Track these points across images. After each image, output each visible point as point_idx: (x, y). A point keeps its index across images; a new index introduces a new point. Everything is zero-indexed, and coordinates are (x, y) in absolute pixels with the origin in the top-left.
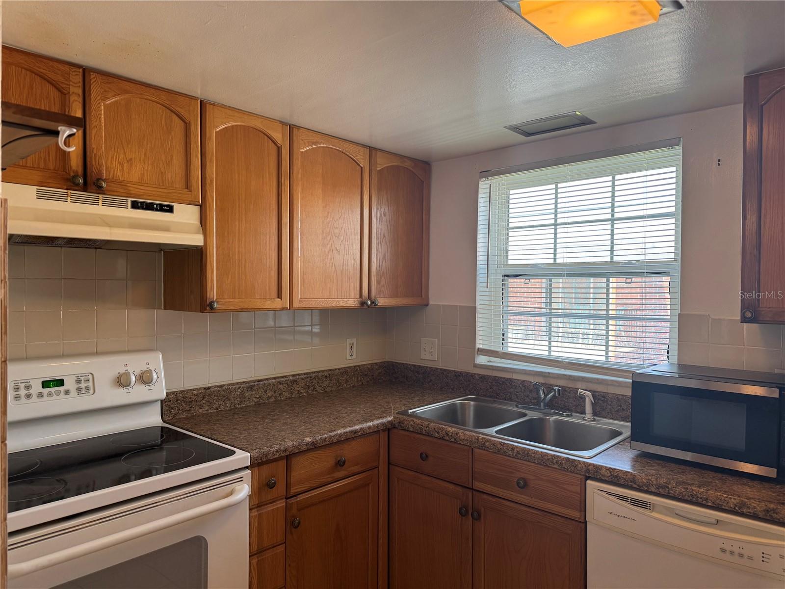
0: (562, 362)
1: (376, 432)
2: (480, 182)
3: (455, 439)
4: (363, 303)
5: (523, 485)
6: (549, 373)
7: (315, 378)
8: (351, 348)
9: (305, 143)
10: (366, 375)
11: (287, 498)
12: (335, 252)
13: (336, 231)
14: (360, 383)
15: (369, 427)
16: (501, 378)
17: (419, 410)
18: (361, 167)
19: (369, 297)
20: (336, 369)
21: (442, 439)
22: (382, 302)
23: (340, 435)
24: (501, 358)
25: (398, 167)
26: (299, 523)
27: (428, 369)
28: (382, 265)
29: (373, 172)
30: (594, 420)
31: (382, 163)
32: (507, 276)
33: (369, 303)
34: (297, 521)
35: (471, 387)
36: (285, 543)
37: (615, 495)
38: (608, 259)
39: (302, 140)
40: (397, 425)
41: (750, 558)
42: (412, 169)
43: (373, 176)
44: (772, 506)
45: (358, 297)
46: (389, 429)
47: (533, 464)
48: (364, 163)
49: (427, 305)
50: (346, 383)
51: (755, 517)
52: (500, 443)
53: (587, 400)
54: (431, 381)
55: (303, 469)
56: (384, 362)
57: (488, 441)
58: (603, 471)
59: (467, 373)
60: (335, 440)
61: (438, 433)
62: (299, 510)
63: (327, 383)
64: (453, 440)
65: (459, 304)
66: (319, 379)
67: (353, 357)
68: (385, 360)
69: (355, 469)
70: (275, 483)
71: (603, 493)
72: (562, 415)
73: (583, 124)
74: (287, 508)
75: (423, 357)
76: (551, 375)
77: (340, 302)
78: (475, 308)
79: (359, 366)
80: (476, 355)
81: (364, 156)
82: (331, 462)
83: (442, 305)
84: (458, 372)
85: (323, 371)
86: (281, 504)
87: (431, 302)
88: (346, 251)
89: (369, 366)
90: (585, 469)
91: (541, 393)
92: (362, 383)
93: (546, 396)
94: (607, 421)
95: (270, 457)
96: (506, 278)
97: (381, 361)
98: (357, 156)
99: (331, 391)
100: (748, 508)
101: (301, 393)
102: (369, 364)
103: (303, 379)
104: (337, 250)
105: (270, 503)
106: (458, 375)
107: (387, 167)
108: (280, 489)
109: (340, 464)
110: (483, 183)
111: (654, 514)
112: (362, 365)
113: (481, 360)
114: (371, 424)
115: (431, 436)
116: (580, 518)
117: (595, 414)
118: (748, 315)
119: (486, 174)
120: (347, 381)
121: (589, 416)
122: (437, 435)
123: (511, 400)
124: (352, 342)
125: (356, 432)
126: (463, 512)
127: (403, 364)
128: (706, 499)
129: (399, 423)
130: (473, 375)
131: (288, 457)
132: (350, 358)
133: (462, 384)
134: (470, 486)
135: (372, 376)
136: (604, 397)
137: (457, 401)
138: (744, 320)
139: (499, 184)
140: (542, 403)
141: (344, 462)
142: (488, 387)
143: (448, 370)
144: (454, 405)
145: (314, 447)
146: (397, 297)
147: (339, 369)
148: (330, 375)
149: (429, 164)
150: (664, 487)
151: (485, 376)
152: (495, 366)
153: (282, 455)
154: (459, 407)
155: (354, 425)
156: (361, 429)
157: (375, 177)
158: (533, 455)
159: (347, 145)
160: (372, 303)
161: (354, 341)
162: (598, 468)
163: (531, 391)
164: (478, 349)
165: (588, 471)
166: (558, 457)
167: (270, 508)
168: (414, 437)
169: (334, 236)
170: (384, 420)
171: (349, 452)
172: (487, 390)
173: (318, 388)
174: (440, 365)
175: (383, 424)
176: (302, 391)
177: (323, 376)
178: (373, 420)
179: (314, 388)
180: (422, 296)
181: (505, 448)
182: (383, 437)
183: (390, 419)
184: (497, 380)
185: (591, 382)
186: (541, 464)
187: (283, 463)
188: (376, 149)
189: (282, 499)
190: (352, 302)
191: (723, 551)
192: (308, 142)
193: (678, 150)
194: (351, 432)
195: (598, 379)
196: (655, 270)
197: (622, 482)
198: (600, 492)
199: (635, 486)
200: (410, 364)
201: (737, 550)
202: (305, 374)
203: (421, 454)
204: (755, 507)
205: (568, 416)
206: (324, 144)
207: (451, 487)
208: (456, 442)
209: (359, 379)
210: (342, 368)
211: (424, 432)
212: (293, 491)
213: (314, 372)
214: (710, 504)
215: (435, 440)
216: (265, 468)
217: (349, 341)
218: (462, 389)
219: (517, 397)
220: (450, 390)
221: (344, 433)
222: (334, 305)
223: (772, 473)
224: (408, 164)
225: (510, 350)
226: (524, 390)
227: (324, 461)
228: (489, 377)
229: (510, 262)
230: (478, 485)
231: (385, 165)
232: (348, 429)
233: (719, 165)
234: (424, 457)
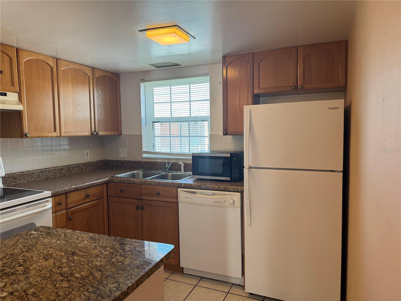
0: (174, 154)
1: (102, 184)
2: (141, 84)
3: (134, 183)
4: (92, 134)
5: (158, 194)
6: (170, 158)
7: (71, 167)
8: (87, 154)
9: (63, 66)
10: (94, 166)
11: (66, 209)
12: (79, 112)
13: (79, 103)
14: (92, 169)
15: (99, 182)
16: (153, 162)
17: (119, 175)
18: (89, 76)
19: (95, 131)
20: (80, 163)
21: (129, 183)
22: (101, 133)
23: (87, 185)
24: (153, 154)
25: (105, 76)
26: (72, 218)
27: (123, 161)
28: (100, 118)
29: (94, 78)
30: (185, 173)
31: (98, 74)
32: (154, 122)
33: (95, 133)
34: (71, 217)
35: (141, 167)
36: (67, 226)
37: (186, 191)
38: (189, 115)
39: (62, 65)
40: (110, 181)
41: (221, 202)
42: (111, 77)
43: (94, 79)
44: (226, 186)
45: (90, 131)
46: (107, 183)
47: (161, 186)
48: (90, 74)
49: (121, 134)
50: (85, 169)
51: (222, 190)
52: (150, 181)
53: (182, 166)
54: (124, 166)
55: (73, 198)
56: (103, 160)
57: (146, 181)
58: (183, 185)
59: (140, 161)
60: (85, 187)
61: (127, 181)
62: (72, 214)
63: (77, 169)
64: (133, 183)
65: (134, 134)
66: (73, 167)
67: (88, 158)
68: (103, 159)
69: (94, 198)
70: (61, 203)
71: (183, 192)
72: (174, 172)
73: (177, 65)
74: (67, 213)
75: (121, 156)
76: (170, 159)
77: (82, 133)
78: (142, 135)
79: (91, 162)
80: (143, 154)
81: (89, 71)
82: (84, 196)
83: (128, 134)
84: (136, 161)
85: (75, 164)
86: (65, 211)
87: (123, 133)
88: (83, 111)
89: (96, 162)
90: (177, 185)
91: (167, 165)
92: (93, 169)
93: (168, 166)
94: (189, 172)
95: (59, 193)
96: (153, 123)
97: (101, 159)
98: (86, 71)
99: (79, 173)
100: (220, 188)
101: (65, 174)
102: (96, 161)
103: (66, 168)
104: (79, 111)
105: (60, 211)
106: (135, 162)
107: (100, 76)
108: (63, 206)
109: (87, 196)
110: (142, 84)
111: (197, 195)
112: (92, 162)
113: (145, 156)
114: (99, 181)
115: (124, 183)
116: (176, 202)
117: (185, 171)
118: (225, 133)
119: (143, 80)
120: (86, 168)
121: (183, 171)
122: (127, 182)
123: (156, 170)
124: (87, 151)
125: (93, 184)
126: (138, 208)
127: (111, 160)
128: (210, 188)
129: (111, 180)
130: (142, 162)
131: (66, 193)
132: (87, 158)
133: (137, 166)
134: (140, 198)
135: (98, 166)
136: (188, 165)
137: (135, 172)
138: (224, 134)
139: (149, 85)
140: (167, 169)
141: (89, 195)
142: (148, 166)
143: (132, 161)
144: (134, 173)
145: (76, 190)
146: (107, 131)
147: (82, 163)
148: (78, 166)
149: (119, 75)
150: (199, 186)
151: (146, 162)
152: (150, 157)
153: (64, 192)
154: (136, 173)
155: (92, 181)
156: (95, 183)
157: (95, 80)
158: (161, 183)
159: (82, 67)
160: (96, 134)
161: (88, 151)
162: (181, 184)
163: (164, 165)
164: (144, 151)
165: (178, 185)
166: (169, 182)
167: (60, 213)
168: (118, 185)
169: (78, 105)
170: (105, 180)
171: (91, 192)
172: (147, 167)
173: (73, 172)
174: (128, 159)
175: (104, 181)
176: (65, 173)
177: (75, 166)
178: (100, 180)
179: (71, 172)
180: (119, 131)
181: (152, 183)
182: (105, 186)
183: (107, 179)
184: (151, 163)
185: (184, 160)
186: (164, 186)
187: (64, 196)
188: (95, 68)
189: (65, 210)
190: (87, 133)
191: (215, 202)
192: (65, 65)
193: (208, 77)
194: (91, 184)
195: (186, 159)
196: (203, 120)
197: (188, 187)
198: (182, 191)
199: (192, 187)
200: (115, 160)
201: (218, 201)
202: (66, 166)
203: (121, 190)
204: (222, 188)
205: (176, 172)
206: (71, 66)
207: (133, 200)
208: (134, 184)
209: (92, 167)
210: (83, 163)
211: (122, 182)
212: (69, 206)
213: (71, 165)
214: (211, 189)
215: (126, 184)
216: (57, 197)
217: (86, 151)
218: (137, 168)
219: (159, 168)
220: (133, 169)
221: (88, 184)
222: (79, 135)
223: (229, 179)
224: (109, 75)
225: (157, 151)
226: (161, 165)
227: (80, 195)
228: (148, 162)
229: (155, 117)
230: (143, 197)
231: (99, 75)
232: (90, 183)
233: (220, 83)
234: (122, 191)
